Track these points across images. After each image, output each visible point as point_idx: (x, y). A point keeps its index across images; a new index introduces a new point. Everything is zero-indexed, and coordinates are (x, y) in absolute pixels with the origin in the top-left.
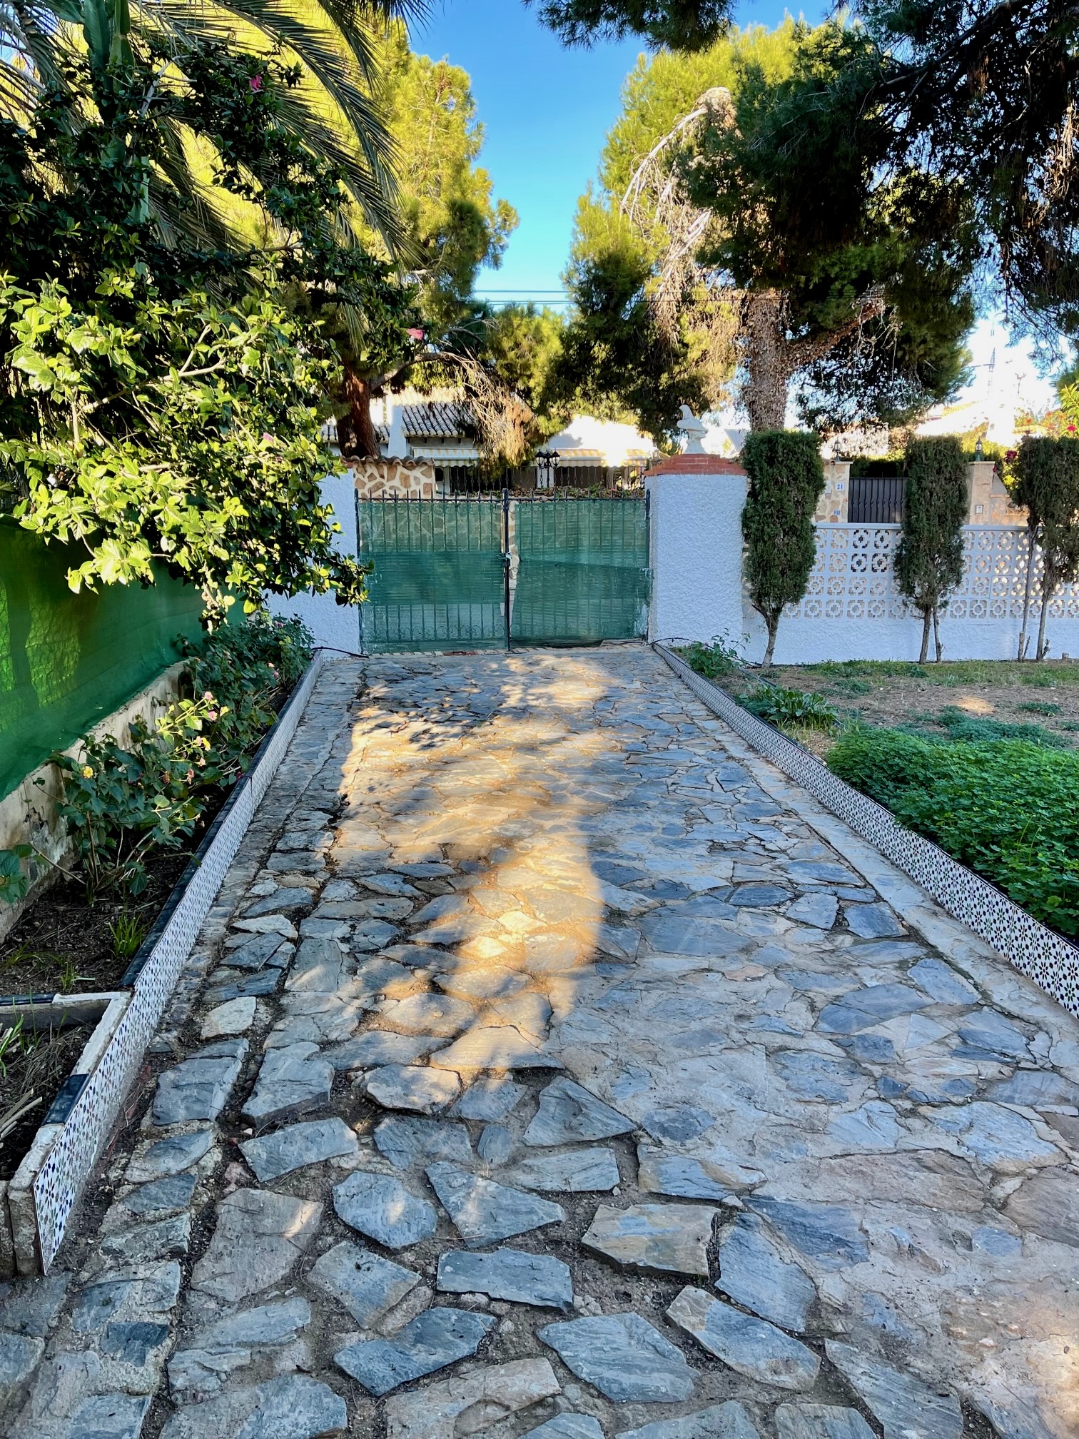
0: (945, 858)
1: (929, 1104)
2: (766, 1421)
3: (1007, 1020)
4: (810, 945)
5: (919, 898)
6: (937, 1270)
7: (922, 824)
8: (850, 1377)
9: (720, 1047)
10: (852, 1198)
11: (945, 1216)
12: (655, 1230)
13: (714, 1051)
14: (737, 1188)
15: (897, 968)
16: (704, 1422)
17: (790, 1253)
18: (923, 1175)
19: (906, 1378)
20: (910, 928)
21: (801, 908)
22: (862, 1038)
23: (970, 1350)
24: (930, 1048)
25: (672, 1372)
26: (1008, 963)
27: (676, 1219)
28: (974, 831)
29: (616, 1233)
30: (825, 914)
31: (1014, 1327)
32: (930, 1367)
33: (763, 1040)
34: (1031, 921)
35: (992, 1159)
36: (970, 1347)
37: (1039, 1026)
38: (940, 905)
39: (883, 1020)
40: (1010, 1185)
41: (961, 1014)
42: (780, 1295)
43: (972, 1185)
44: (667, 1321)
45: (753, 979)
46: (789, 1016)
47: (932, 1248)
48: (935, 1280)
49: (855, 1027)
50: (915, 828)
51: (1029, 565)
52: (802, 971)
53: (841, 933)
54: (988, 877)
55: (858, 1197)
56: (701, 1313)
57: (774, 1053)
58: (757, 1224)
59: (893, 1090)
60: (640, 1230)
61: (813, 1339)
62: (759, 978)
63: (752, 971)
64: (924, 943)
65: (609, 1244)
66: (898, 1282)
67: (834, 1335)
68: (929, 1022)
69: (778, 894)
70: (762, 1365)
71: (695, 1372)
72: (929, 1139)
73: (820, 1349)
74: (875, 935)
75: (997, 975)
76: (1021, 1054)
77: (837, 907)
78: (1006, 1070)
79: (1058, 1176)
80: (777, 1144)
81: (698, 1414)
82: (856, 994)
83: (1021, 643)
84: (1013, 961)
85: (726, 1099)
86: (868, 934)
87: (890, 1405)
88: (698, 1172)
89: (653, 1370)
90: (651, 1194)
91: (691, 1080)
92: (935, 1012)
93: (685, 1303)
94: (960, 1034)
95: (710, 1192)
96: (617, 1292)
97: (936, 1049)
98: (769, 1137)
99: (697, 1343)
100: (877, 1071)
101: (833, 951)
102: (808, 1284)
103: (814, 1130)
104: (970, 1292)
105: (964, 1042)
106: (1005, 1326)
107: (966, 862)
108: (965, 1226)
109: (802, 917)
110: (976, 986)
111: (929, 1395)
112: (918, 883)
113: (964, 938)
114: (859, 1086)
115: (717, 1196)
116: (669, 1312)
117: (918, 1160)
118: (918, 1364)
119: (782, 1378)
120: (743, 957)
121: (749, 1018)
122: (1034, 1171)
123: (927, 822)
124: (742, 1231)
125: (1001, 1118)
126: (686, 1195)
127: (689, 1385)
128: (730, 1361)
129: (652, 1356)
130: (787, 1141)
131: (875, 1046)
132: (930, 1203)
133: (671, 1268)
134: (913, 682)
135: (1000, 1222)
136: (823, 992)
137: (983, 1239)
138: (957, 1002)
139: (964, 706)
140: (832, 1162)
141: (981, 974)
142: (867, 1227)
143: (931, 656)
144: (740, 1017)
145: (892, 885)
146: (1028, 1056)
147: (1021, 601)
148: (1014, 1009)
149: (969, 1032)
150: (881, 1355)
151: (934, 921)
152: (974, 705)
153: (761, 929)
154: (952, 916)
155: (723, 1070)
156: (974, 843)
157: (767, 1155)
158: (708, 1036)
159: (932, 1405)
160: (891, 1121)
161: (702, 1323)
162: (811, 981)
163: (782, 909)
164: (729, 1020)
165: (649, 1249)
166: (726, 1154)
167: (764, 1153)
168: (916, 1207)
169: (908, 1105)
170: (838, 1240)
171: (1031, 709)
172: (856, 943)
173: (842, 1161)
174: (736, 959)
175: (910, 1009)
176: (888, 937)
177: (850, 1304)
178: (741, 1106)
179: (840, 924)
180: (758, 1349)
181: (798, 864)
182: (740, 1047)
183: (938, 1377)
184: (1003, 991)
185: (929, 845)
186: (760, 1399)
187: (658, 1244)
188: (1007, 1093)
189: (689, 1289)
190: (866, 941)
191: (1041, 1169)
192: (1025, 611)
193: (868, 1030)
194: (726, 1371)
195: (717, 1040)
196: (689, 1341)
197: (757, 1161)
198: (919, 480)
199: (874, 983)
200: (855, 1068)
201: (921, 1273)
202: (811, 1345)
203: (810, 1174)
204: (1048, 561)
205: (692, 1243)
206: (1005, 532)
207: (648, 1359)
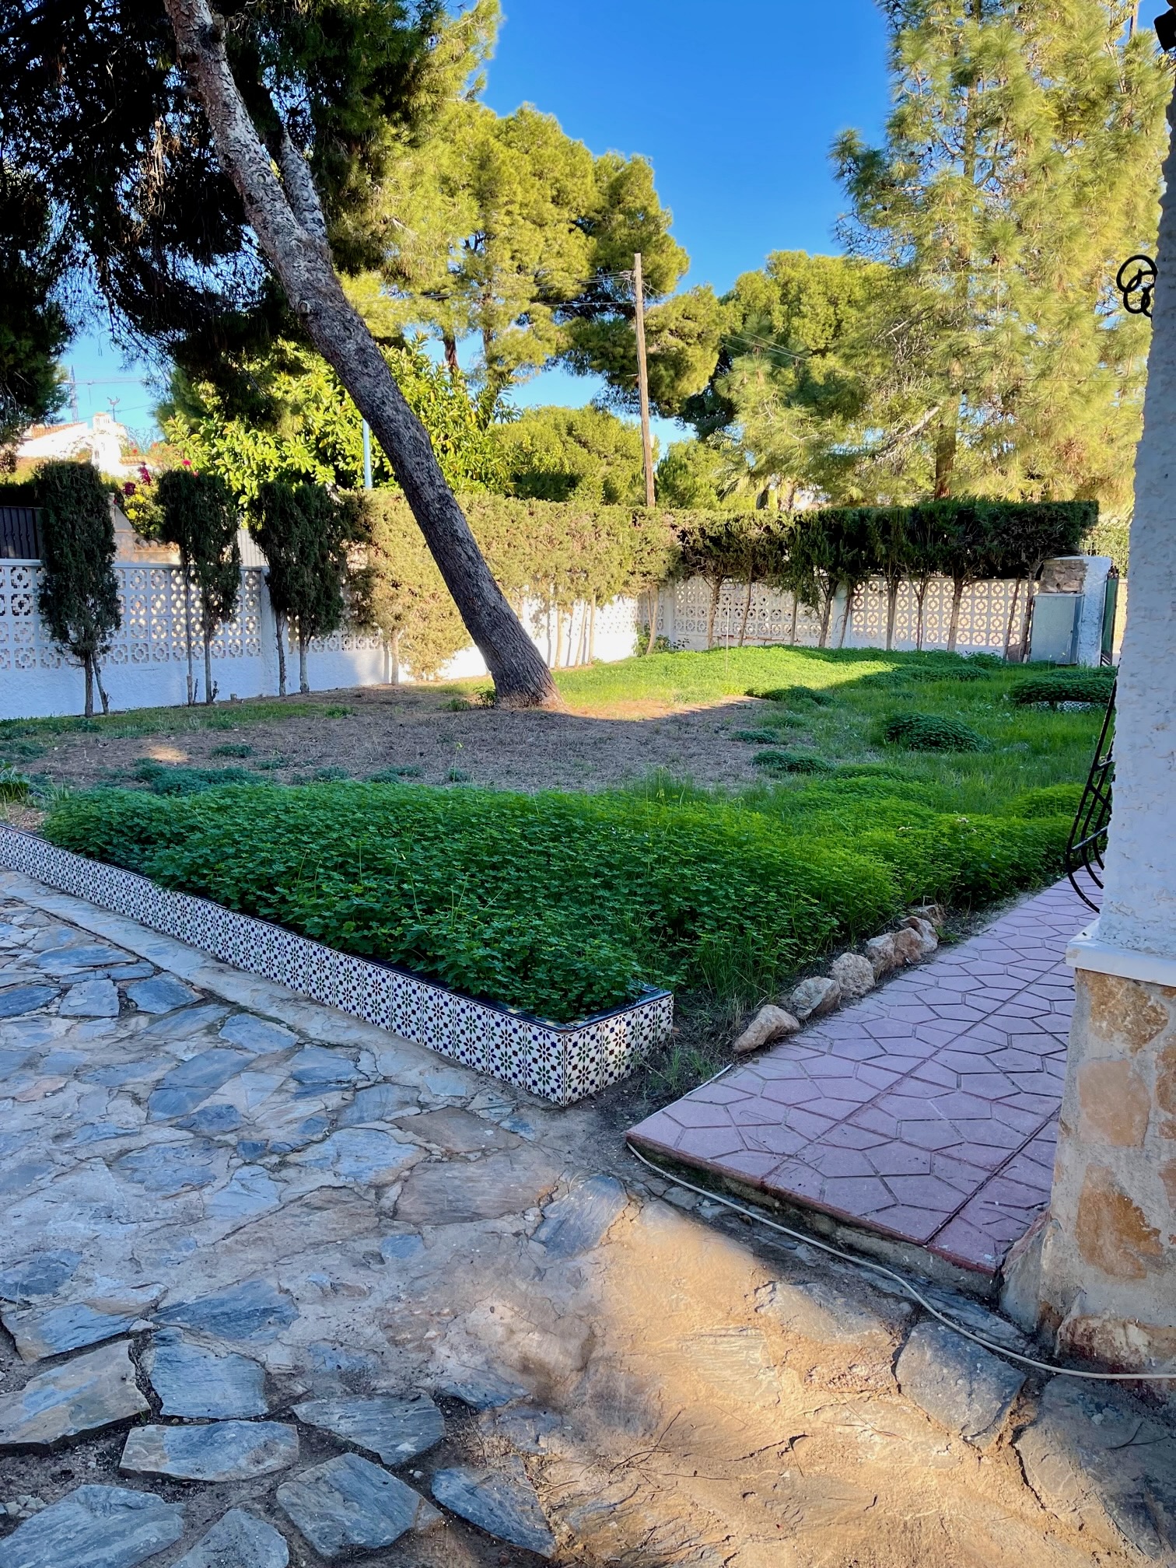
0: (221, 912)
1: (294, 1150)
2: (271, 1510)
3: (330, 1051)
4: (103, 1038)
5: (199, 959)
6: (363, 1294)
7: (189, 881)
8: (331, 1427)
9: (49, 1177)
10: (261, 1266)
11: (350, 1245)
12: (69, 1393)
13: (43, 1183)
14: (140, 1310)
15: (206, 1035)
16: (212, 1545)
17: (223, 1346)
18: (317, 1216)
19: (378, 1401)
20: (203, 991)
21: (76, 1001)
22: (203, 1112)
23: (420, 1348)
24: (273, 1099)
25: (154, 1519)
26: (310, 999)
27: (87, 1371)
28: (250, 876)
29: (26, 1416)
30: (106, 1001)
31: (446, 1311)
32: (393, 1381)
33: (97, 1152)
34: (328, 951)
35: (369, 1177)
36: (418, 1346)
37: (359, 1047)
38: (224, 961)
39: (215, 1088)
40: (394, 1192)
41: (287, 1059)
42: (231, 1390)
43: (363, 1206)
44: (124, 1475)
45: (54, 1093)
46: (115, 1118)
47: (351, 1277)
48: (365, 1304)
49: (191, 1105)
50: (181, 887)
51: (188, 604)
52: (107, 1067)
53: (131, 1016)
54: (276, 920)
55: (265, 1264)
56: (157, 1449)
57: (116, 1161)
58: (178, 1335)
59: (255, 1151)
60: (50, 1402)
61: (281, 1413)
62: (61, 1090)
63: (48, 1085)
64: (223, 1002)
65: (24, 1432)
66: (334, 1322)
67: (298, 1399)
68: (260, 1076)
69: (40, 993)
70: (243, 1462)
71: (179, 1506)
72: (310, 1182)
73: (292, 1418)
74: (170, 1007)
75: (304, 1012)
76: (354, 1077)
77: (116, 990)
78: (348, 1095)
79: (427, 1169)
80: (162, 1250)
81: (202, 1541)
82: (177, 1072)
83: (190, 686)
84: (314, 996)
85: (83, 1228)
86: (162, 1009)
87: (376, 1433)
88: (88, 1315)
89: (133, 1529)
90: (43, 1360)
91: (31, 1224)
92: (263, 1064)
93: (137, 1448)
94: (294, 1077)
95: (112, 1328)
96: (53, 1476)
97: (279, 1098)
98: (150, 1246)
99: (166, 1478)
100: (231, 1138)
101: (131, 1037)
102: (254, 1366)
103: (194, 1220)
104: (398, 1299)
105: (301, 1082)
106: (439, 1314)
107: (248, 910)
108: (372, 1244)
109: (80, 1011)
110: (290, 1028)
111: (404, 1405)
112: (192, 944)
113: (259, 986)
114: (220, 1162)
115: (121, 1328)
116: (123, 1464)
117: (307, 1205)
118: (383, 1384)
119: (267, 1463)
120: (30, 1073)
121: (69, 1135)
122: (407, 1173)
123: (194, 878)
124: (166, 1350)
125: (361, 1137)
126: (87, 1342)
127: (178, 1521)
128: (209, 1477)
129: (126, 1516)
130: (170, 1242)
131: (219, 1116)
132: (333, 1239)
133: (106, 1421)
134: (91, 737)
135: (397, 1228)
136: (142, 1080)
137: (390, 1248)
138: (277, 1048)
139: (156, 757)
140: (227, 1242)
141: (289, 1015)
142: (286, 1286)
143: (98, 708)
144: (57, 1138)
145: (167, 953)
146: (361, 1076)
147: (183, 644)
148: (332, 1039)
149: (302, 1072)
150: (348, 1394)
151: (224, 979)
152: (167, 755)
153: (37, 1036)
154: (239, 969)
155: (65, 1200)
156: (253, 889)
157: (156, 1264)
158: (29, 1170)
159: (411, 1412)
160: (266, 1180)
161: (163, 1457)
162: (122, 1075)
163: (53, 1009)
164: (47, 1145)
165: (72, 1415)
166: (109, 1283)
167: (152, 1264)
168: (322, 1248)
169: (275, 1159)
170: (265, 1310)
171: (225, 752)
172: (152, 1021)
173: (237, 1237)
174: (21, 1079)
175: (237, 1069)
176: (184, 1006)
177: (300, 1364)
178: (102, 1228)
179: (127, 1007)
180: (233, 1449)
181: (50, 955)
182: (73, 1168)
183: (403, 1386)
184: (316, 1026)
185: (200, 902)
186: (255, 1494)
187: (78, 1406)
188: (356, 1115)
189: (135, 1432)
190: (162, 1017)
191: (411, 1169)
192: (189, 653)
193: (206, 1103)
194: (209, 1488)
195: (42, 1171)
196: (156, 1481)
197: (148, 1274)
198: (57, 511)
199: (190, 1056)
200: (209, 1145)
201: (349, 1304)
202: (280, 1419)
203: (208, 1263)
204: (205, 600)
205: (118, 1387)
206: (156, 569)
207: (123, 1520)
